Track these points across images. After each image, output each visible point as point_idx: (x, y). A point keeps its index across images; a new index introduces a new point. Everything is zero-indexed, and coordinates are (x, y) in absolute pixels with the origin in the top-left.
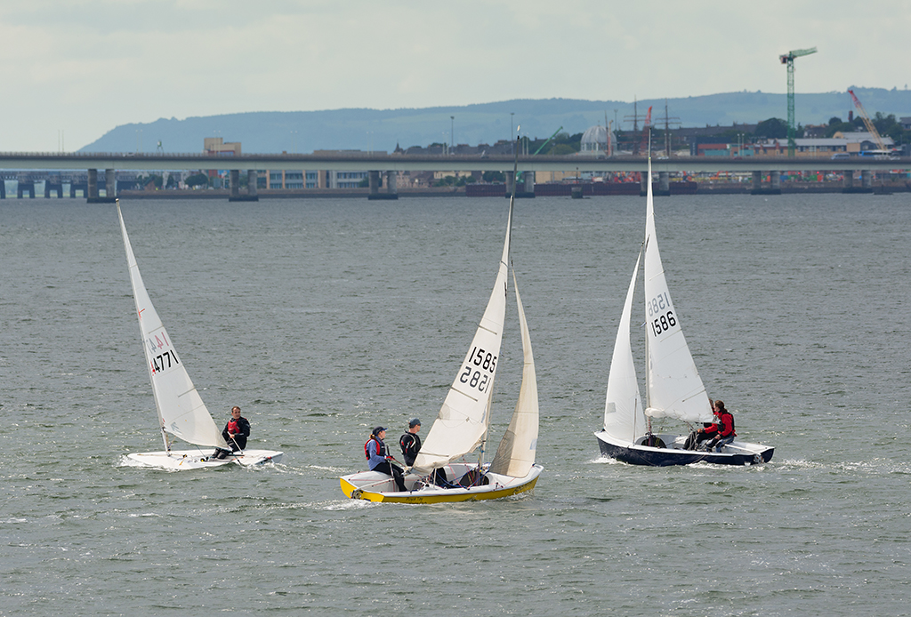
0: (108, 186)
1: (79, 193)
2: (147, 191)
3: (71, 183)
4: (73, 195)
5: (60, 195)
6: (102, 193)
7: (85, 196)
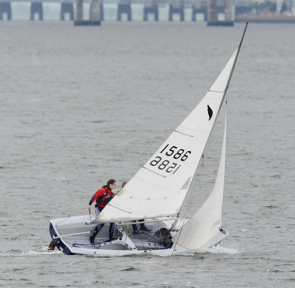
0: (227, 11)
1: (200, 17)
2: (262, 15)
3: (193, 7)
4: (194, 19)
5: (182, 18)
6: (221, 17)
7: (206, 19)
